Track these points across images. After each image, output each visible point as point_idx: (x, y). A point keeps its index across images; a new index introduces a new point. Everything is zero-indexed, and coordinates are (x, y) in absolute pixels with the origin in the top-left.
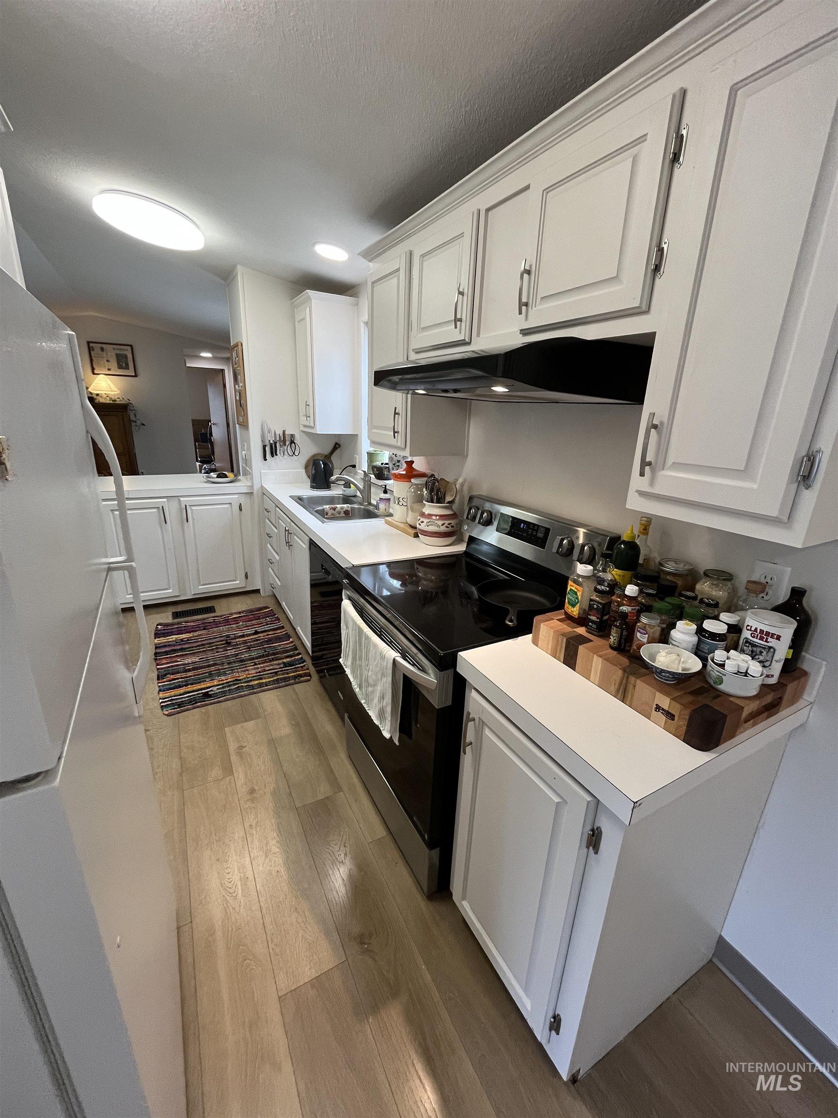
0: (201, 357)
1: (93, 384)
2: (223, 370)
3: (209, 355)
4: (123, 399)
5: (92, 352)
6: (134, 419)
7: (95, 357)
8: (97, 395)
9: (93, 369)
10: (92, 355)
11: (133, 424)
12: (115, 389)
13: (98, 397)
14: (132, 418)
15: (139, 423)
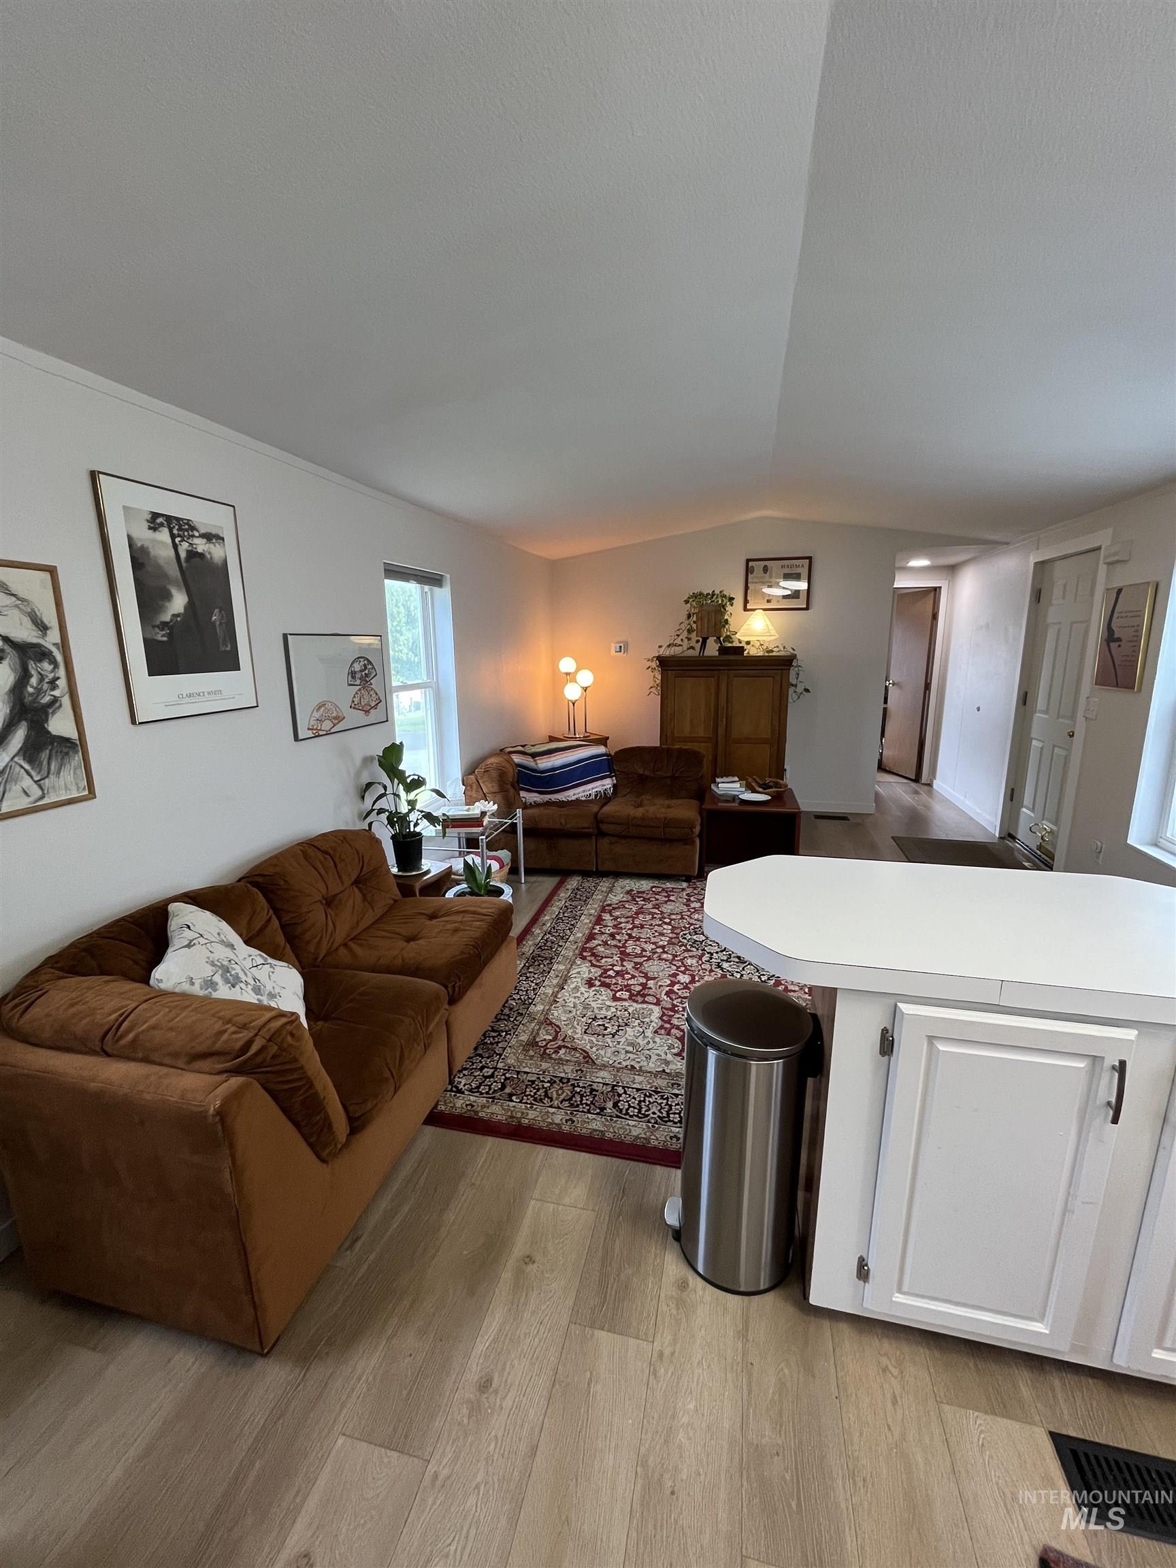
0: (912, 569)
1: (745, 627)
2: (936, 590)
3: (923, 562)
4: (784, 648)
5: (750, 576)
6: (794, 682)
7: (753, 583)
8: (748, 643)
9: (746, 602)
10: (750, 580)
11: (791, 690)
12: (773, 632)
13: (749, 646)
14: (793, 680)
15: (800, 689)
